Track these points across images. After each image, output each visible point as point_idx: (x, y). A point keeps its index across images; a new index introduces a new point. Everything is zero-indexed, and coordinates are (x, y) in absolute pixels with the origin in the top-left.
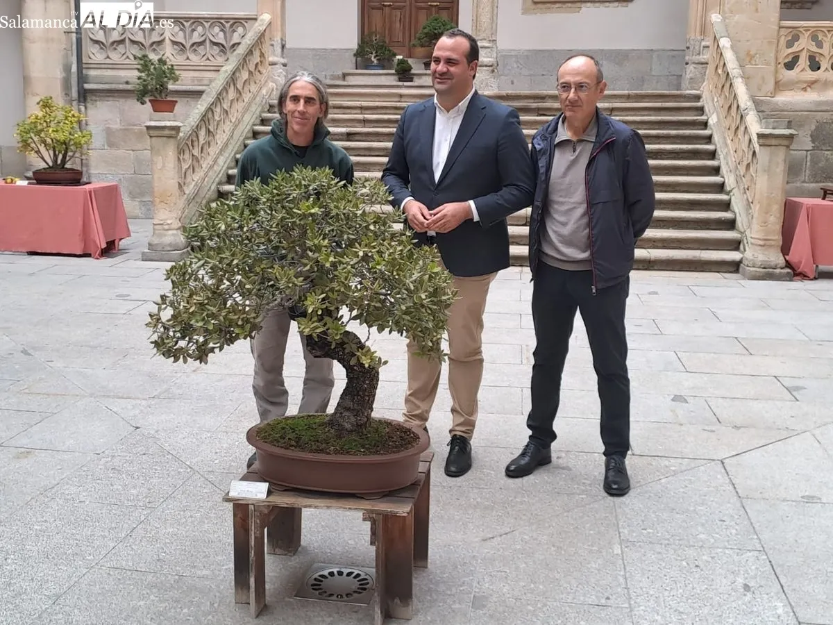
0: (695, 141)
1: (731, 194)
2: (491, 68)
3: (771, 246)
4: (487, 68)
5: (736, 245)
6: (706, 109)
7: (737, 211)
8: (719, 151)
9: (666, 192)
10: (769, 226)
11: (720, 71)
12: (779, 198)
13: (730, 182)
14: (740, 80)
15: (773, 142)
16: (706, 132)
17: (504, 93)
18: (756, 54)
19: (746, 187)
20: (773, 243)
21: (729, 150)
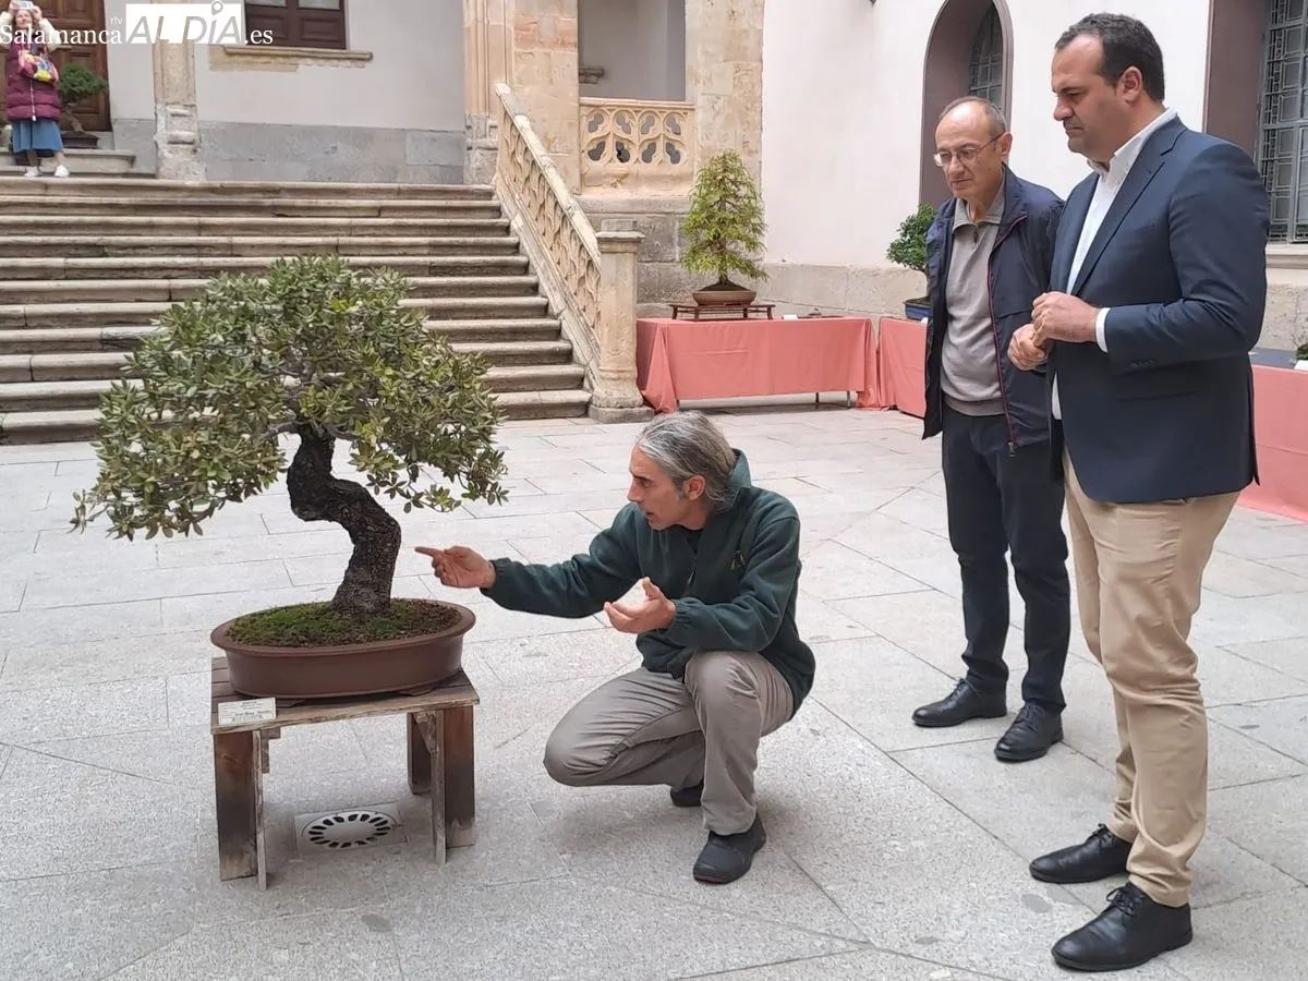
0: (499, 252)
1: (561, 317)
2: (191, 146)
3: (625, 379)
4: (186, 146)
5: (578, 382)
6: (505, 208)
7: (572, 338)
8: (533, 262)
9: (476, 318)
10: (623, 354)
11: (520, 159)
12: (631, 319)
13: (556, 302)
14: (552, 170)
15: (619, 248)
16: (511, 239)
17: (217, 183)
18: (555, 138)
19: (581, 307)
20: (628, 375)
21: (548, 262)
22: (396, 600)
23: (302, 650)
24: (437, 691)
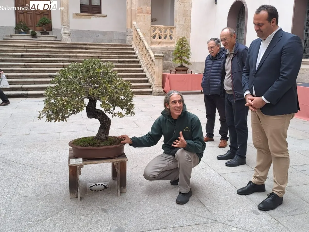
0: (133, 58)
1: (146, 73)
2: (68, 35)
3: (160, 86)
4: (67, 35)
5: (149, 87)
6: (135, 49)
7: (148, 77)
8: (140, 61)
9: (128, 73)
10: (159, 81)
11: (138, 38)
12: (161, 73)
13: (145, 69)
14: (145, 41)
15: (159, 58)
16: (135, 56)
17: (74, 43)
18: (146, 34)
19: (150, 71)
20: (160, 85)
21: (143, 60)
22: (110, 136)
23: (88, 148)
24: (118, 158)
